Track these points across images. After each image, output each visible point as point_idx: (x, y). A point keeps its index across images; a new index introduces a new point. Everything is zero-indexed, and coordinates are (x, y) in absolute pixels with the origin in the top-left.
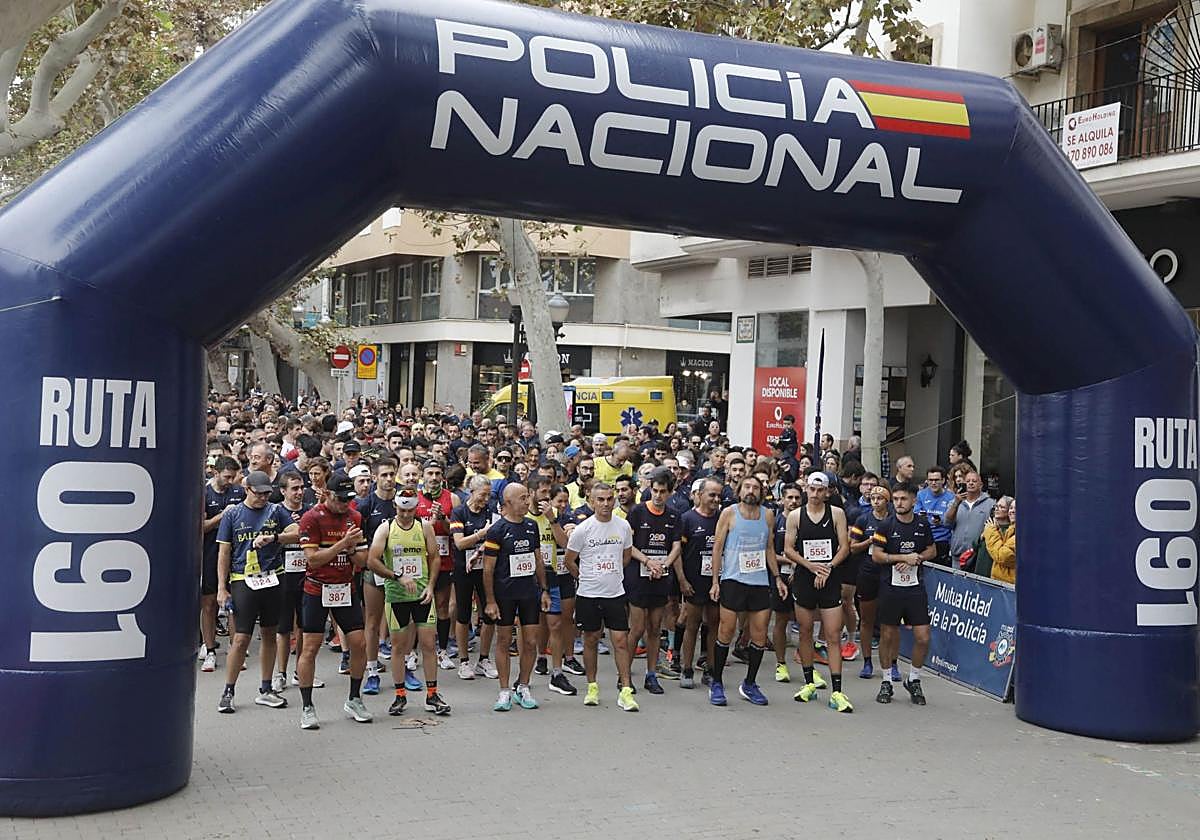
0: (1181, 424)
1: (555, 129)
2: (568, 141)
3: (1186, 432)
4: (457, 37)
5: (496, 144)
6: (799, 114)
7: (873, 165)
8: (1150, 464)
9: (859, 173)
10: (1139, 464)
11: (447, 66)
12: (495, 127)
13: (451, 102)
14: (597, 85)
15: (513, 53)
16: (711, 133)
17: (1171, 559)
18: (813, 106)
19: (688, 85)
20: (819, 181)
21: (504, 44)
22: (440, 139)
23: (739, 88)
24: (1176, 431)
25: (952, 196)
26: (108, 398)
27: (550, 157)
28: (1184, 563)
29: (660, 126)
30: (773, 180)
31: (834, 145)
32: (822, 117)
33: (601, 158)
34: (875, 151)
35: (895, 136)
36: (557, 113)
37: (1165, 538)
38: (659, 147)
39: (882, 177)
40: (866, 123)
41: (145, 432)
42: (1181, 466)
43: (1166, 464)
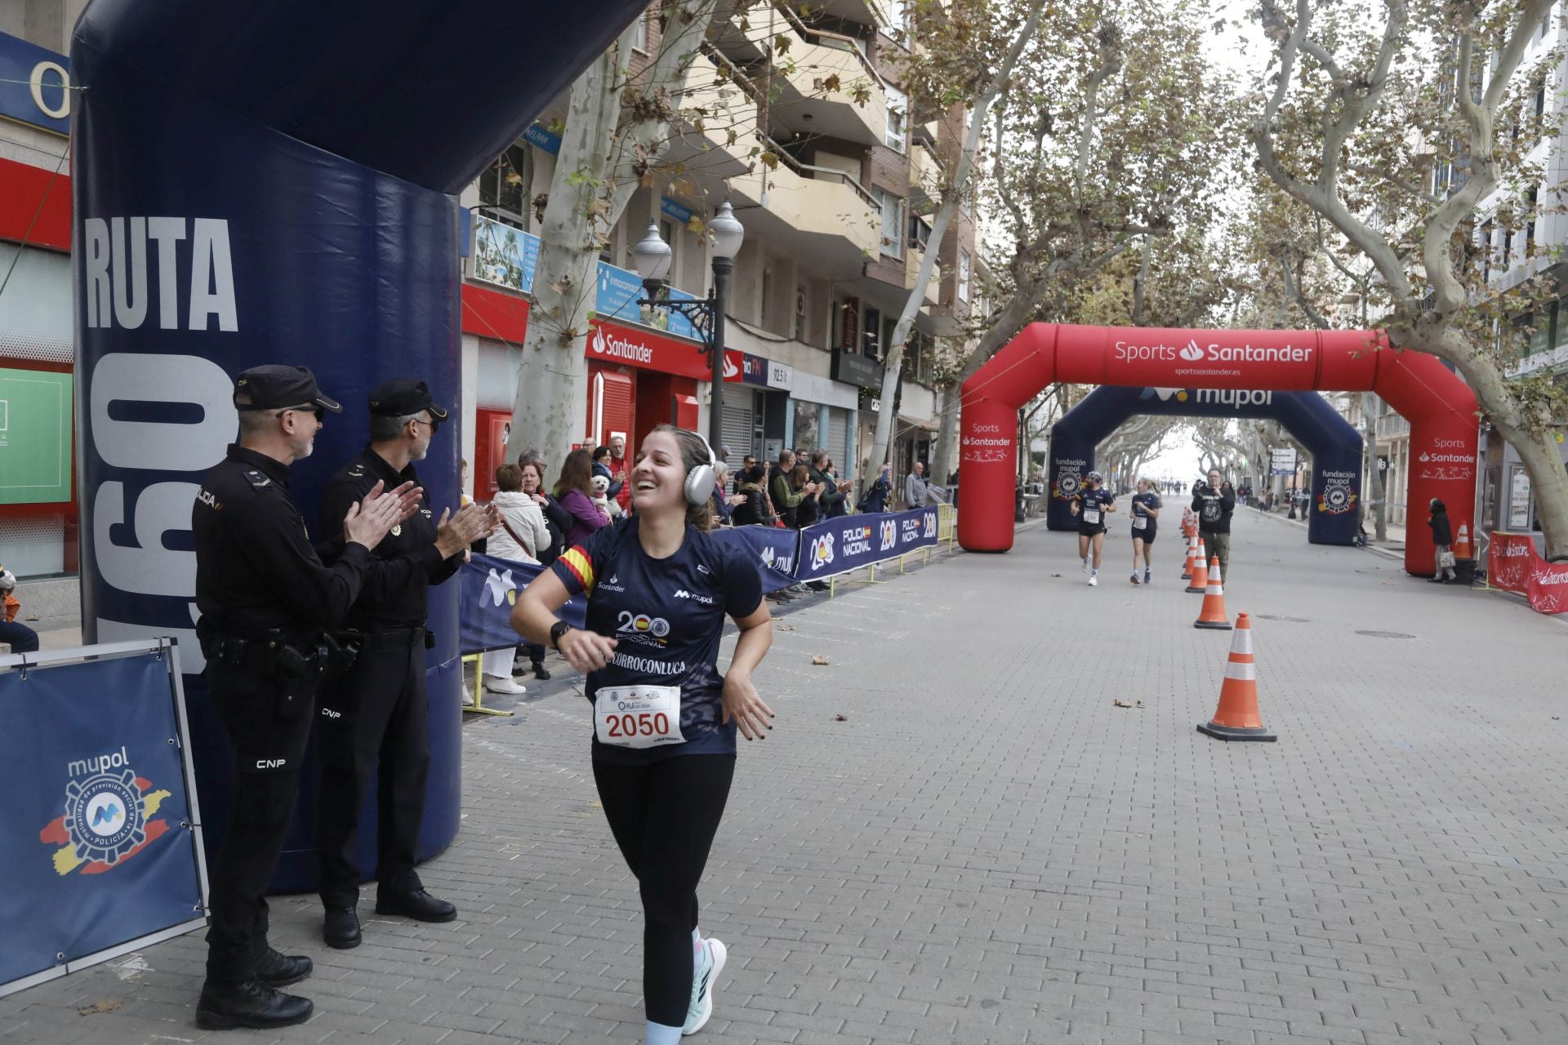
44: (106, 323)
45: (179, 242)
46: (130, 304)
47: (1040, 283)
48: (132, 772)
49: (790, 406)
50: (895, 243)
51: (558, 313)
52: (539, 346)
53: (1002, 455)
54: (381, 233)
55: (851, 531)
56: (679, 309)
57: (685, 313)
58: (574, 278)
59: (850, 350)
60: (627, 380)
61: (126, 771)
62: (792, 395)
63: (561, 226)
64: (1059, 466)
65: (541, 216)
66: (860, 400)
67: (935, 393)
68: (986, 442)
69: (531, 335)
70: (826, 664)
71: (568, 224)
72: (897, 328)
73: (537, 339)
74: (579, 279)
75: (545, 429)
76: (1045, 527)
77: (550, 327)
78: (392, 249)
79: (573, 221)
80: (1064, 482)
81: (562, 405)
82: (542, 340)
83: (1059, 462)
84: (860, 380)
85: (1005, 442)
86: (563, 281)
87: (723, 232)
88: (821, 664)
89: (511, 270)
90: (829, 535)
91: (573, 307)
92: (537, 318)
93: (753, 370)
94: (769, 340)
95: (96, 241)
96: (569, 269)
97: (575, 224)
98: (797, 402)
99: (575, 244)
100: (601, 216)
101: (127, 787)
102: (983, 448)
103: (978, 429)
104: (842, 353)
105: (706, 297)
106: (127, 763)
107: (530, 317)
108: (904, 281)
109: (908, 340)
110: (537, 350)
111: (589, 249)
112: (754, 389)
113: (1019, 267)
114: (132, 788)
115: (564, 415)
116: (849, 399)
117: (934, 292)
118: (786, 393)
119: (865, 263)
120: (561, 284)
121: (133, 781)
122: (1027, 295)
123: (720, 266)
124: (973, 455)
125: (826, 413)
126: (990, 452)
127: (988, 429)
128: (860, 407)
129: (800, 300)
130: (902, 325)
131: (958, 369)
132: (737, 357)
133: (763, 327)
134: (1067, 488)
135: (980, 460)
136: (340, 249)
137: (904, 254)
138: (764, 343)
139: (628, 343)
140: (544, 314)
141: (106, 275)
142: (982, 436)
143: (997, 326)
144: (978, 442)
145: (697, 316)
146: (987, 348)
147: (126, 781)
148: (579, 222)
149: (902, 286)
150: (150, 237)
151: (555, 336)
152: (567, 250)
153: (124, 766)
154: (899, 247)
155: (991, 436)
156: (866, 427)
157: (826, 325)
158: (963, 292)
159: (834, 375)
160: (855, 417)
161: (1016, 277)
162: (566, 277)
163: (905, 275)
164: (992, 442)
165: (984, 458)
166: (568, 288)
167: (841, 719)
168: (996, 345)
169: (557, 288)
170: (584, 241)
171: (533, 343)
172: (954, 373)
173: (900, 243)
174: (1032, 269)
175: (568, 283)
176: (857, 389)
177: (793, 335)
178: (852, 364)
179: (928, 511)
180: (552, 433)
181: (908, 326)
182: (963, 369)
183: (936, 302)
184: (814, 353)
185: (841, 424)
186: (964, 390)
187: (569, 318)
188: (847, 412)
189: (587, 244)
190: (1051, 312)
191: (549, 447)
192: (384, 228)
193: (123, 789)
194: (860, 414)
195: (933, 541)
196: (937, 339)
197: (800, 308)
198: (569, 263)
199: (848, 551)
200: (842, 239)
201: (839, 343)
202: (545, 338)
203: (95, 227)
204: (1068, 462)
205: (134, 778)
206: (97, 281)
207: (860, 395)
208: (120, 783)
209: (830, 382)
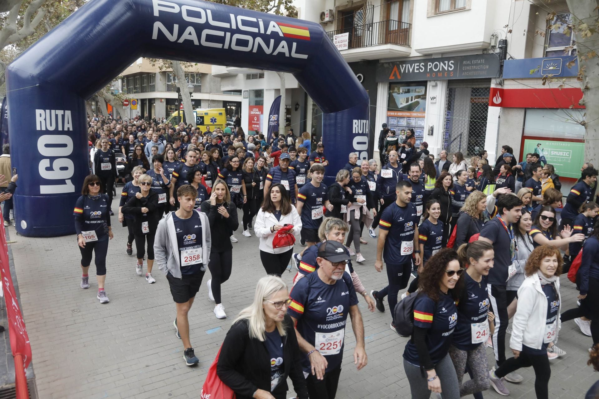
0: (365, 121)
1: (190, 34)
2: (194, 37)
3: (366, 123)
4: (159, 5)
5: (172, 38)
6: (262, 31)
7: (283, 47)
8: (357, 132)
9: (279, 49)
10: (354, 132)
11: (156, 14)
12: (171, 32)
13: (158, 25)
14: (202, 21)
15: (176, 10)
16: (237, 36)
17: (361, 157)
18: (266, 29)
19: (229, 21)
20: (268, 51)
21: (173, 8)
22: (155, 36)
23: (244, 23)
24: (363, 123)
25: (305, 57)
26: (57, 116)
27: (189, 42)
28: (364, 158)
29: (221, 34)
30: (255, 50)
31: (272, 41)
32: (269, 32)
33: (204, 43)
34: (284, 43)
35: (289, 39)
36: (190, 29)
37: (360, 152)
38: (221, 40)
39: (286, 50)
40: (281, 35)
41: (69, 126)
42: (364, 132)
43: (361, 132)
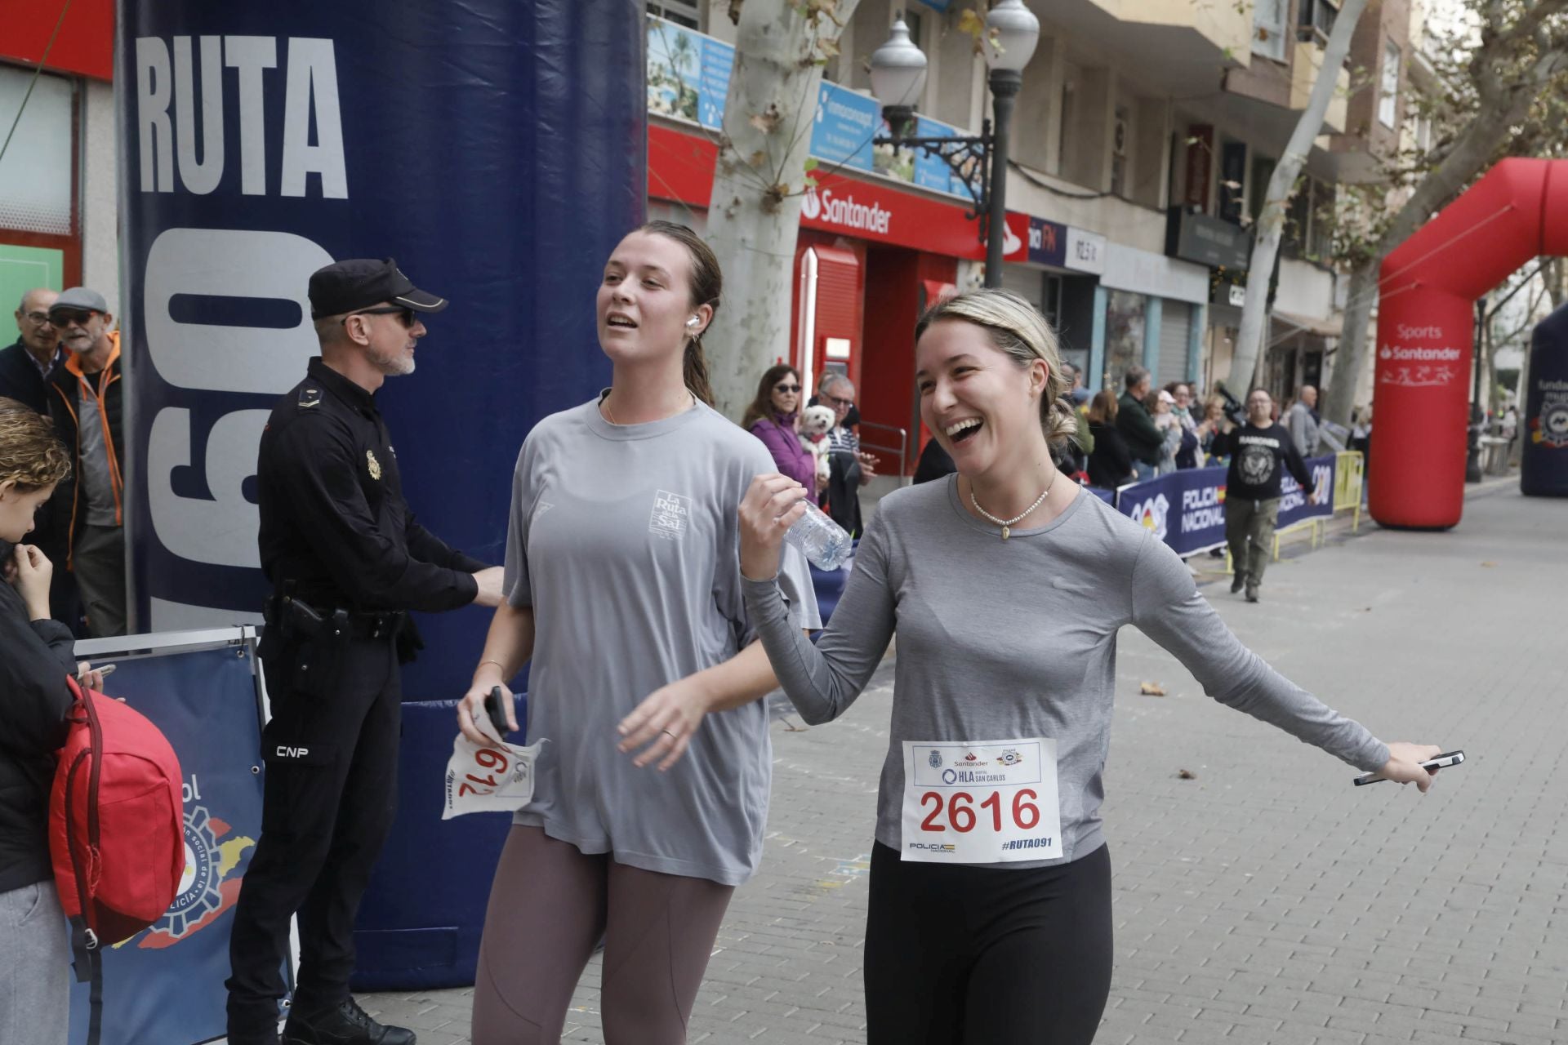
44: (166, 186)
45: (266, 71)
46: (200, 159)
47: (1521, 93)
48: (205, 809)
49: (1100, 298)
50: (1276, 36)
51: (761, 162)
52: (732, 211)
53: (1445, 375)
54: (542, 56)
55: (1195, 493)
56: (936, 151)
57: (947, 158)
58: (785, 108)
59: (1198, 209)
60: (851, 260)
61: (198, 808)
62: (1104, 282)
63: (766, 29)
64: (1543, 392)
65: (737, 14)
66: (1211, 287)
67: (1334, 276)
68: (1419, 354)
69: (721, 193)
70: (1160, 695)
71: (776, 25)
72: (1276, 175)
73: (729, 200)
74: (792, 110)
75: (740, 335)
76: (1518, 491)
77: (748, 183)
78: (553, 78)
79: (785, 20)
80: (1553, 418)
81: (764, 300)
82: (737, 202)
83: (1542, 385)
84: (1213, 256)
85: (1452, 354)
86: (769, 112)
87: (1009, 31)
88: (1154, 694)
89: (682, 93)
90: (1161, 498)
91: (783, 152)
92: (729, 169)
93: (1044, 242)
94: (1070, 196)
95: (152, 70)
96: (779, 94)
97: (786, 25)
98: (1110, 291)
99: (787, 55)
100: (828, 13)
101: (198, 831)
102: (1413, 364)
103: (1407, 333)
104: (1184, 215)
105: (975, 131)
106: (198, 797)
107: (719, 167)
108: (1288, 96)
109: (1293, 193)
110: (730, 216)
111: (808, 62)
112: (1045, 274)
113: (1485, 67)
114: (204, 831)
115: (767, 315)
116: (1193, 287)
117: (1337, 114)
118: (1092, 280)
119: (1226, 70)
120: (766, 117)
121: (205, 823)
122: (1497, 113)
123: (1000, 83)
124: (1396, 375)
125: (1156, 310)
126: (1426, 370)
127: (1423, 332)
128: (1212, 298)
129: (1119, 130)
130: (1284, 169)
131: (1375, 237)
132: (1021, 224)
133: (1061, 175)
134: (1557, 428)
135: (1408, 382)
136: (484, 78)
137: (1289, 52)
138: (1061, 201)
139: (855, 202)
140: (740, 163)
141: (167, 118)
142: (1412, 344)
143: (1445, 164)
144: (1406, 354)
145: (964, 162)
146: (1424, 201)
147: (197, 823)
148: (793, 22)
149: (1282, 102)
150: (228, 64)
151: (756, 196)
152: (775, 66)
153: (194, 802)
154: (1281, 42)
155: (1427, 344)
156: (1220, 330)
157: (1159, 170)
158: (1386, 112)
159: (1171, 249)
160: (1204, 316)
161: (1479, 85)
162: (773, 107)
163: (1289, 86)
164: (1431, 354)
165: (1415, 379)
166: (776, 123)
167: (1185, 776)
168: (1440, 195)
169: (760, 124)
170: (801, 50)
171: (725, 205)
172: (1369, 243)
173: (1283, 34)
174: (1504, 68)
175: (776, 116)
176: (1206, 271)
177: (1106, 187)
178: (1203, 232)
179: (1322, 463)
180: (750, 341)
181: (1295, 170)
182: (1384, 237)
183: (1341, 127)
184: (1139, 214)
185: (1179, 327)
186: (1385, 270)
187: (777, 168)
188: (1190, 308)
189: (805, 56)
190: (1539, 139)
191: (745, 363)
192: (546, 49)
193: (193, 833)
194: (1211, 312)
195: (1325, 509)
196: (1340, 188)
197: (1119, 143)
198: (778, 85)
199: (1189, 524)
200: (1190, 34)
201: (1179, 199)
202: (741, 199)
203: (150, 50)
204: (1559, 385)
205: (208, 819)
206: (154, 126)
207: (1212, 281)
208: (190, 824)
209: (1163, 260)
